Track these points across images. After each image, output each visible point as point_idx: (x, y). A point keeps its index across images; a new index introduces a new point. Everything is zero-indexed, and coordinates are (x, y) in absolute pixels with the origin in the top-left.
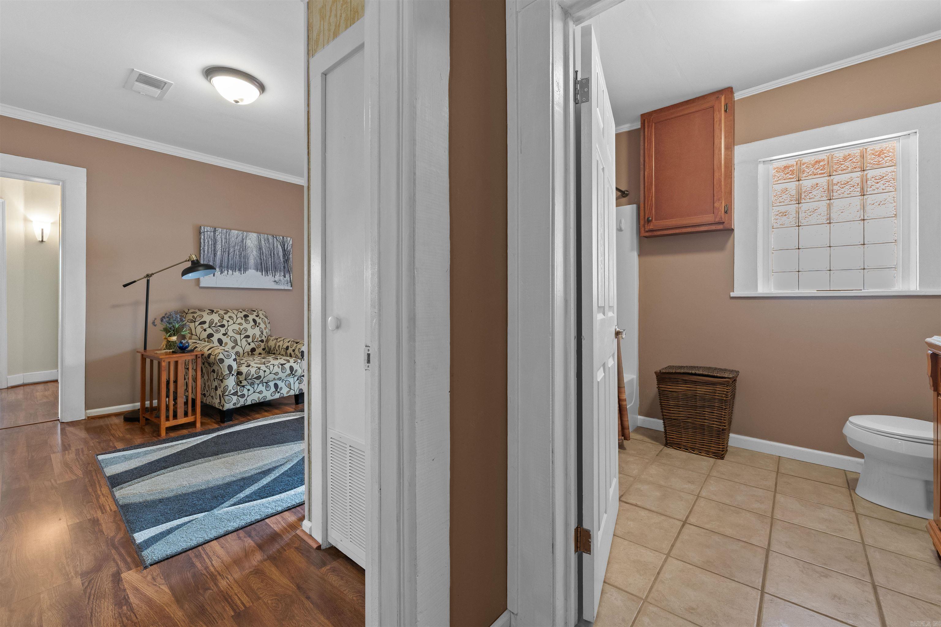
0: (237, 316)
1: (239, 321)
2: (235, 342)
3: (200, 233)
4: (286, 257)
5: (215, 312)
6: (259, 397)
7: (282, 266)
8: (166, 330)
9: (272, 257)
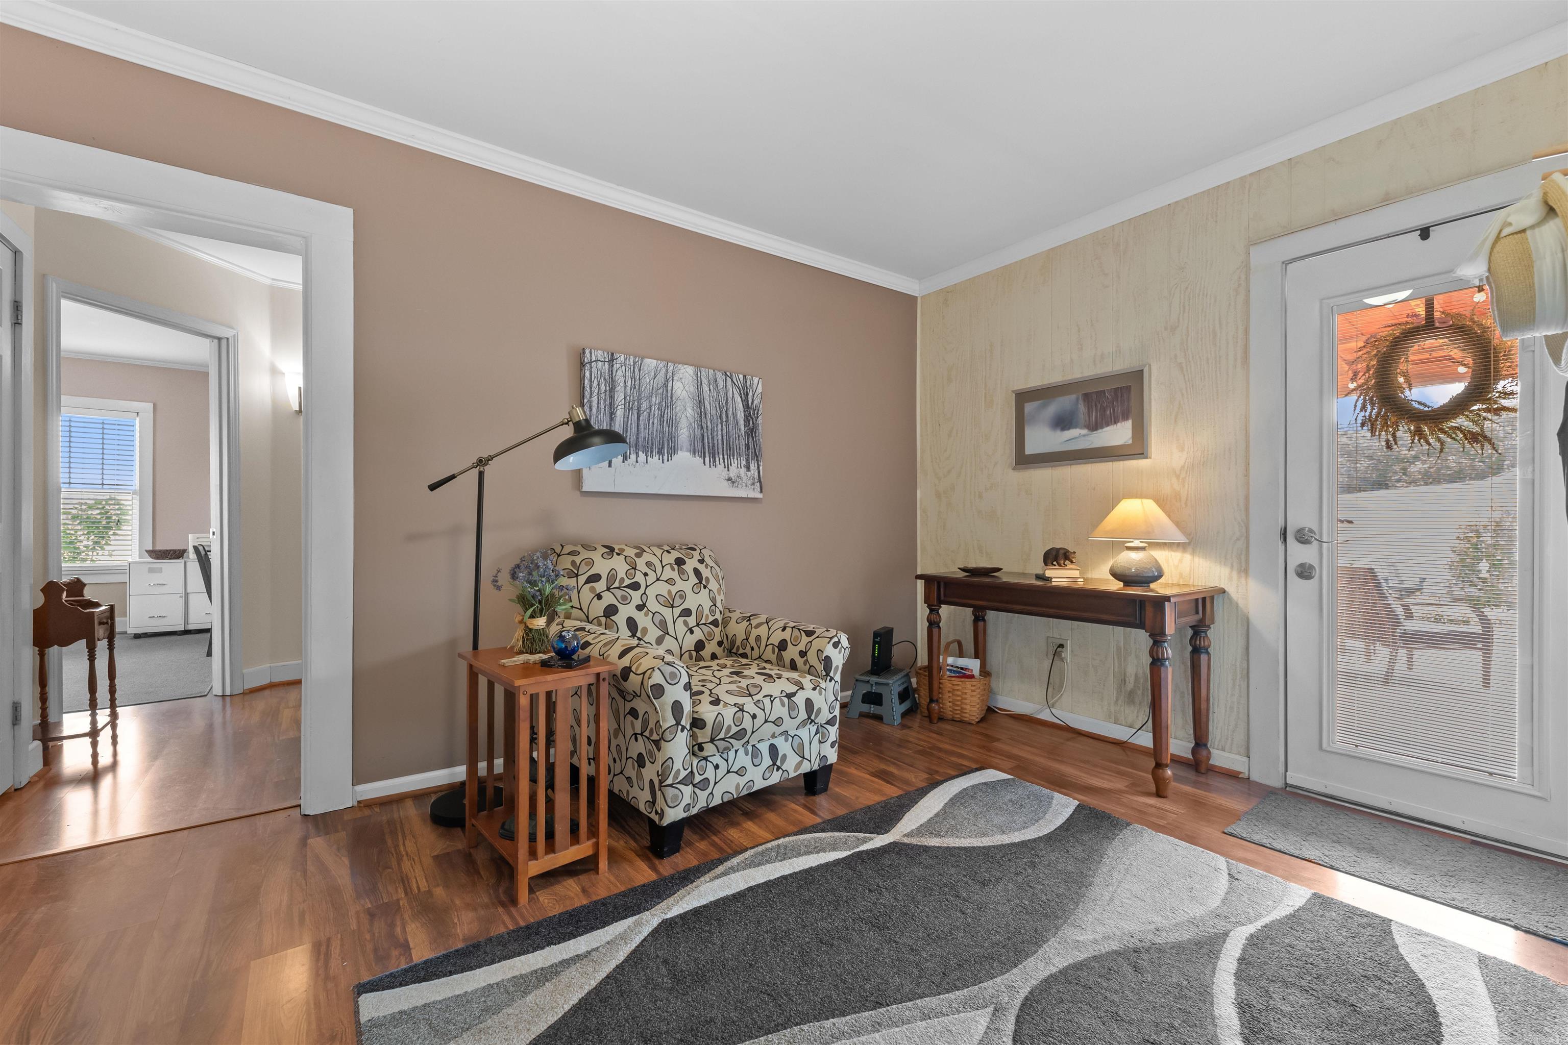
0: (661, 561)
1: (668, 573)
2: (663, 626)
3: (582, 365)
4: (751, 422)
5: (617, 551)
6: (738, 784)
7: (744, 443)
8: (524, 601)
9: (724, 423)
